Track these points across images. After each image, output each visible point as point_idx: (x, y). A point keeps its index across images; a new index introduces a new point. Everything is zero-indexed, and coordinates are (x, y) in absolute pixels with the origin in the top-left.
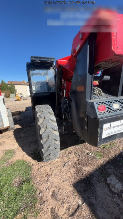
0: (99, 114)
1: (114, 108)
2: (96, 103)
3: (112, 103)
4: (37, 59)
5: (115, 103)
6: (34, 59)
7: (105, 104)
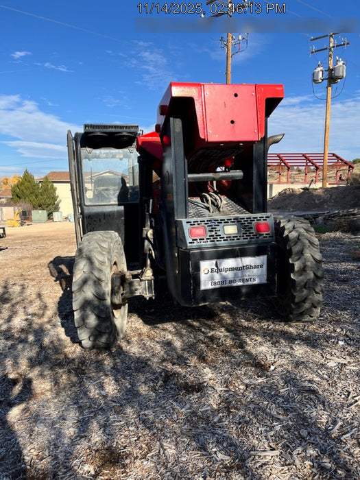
0: (191, 241)
1: (226, 233)
2: (187, 222)
3: (223, 224)
4: (97, 130)
5: (230, 223)
6: (91, 130)
7: (206, 225)
